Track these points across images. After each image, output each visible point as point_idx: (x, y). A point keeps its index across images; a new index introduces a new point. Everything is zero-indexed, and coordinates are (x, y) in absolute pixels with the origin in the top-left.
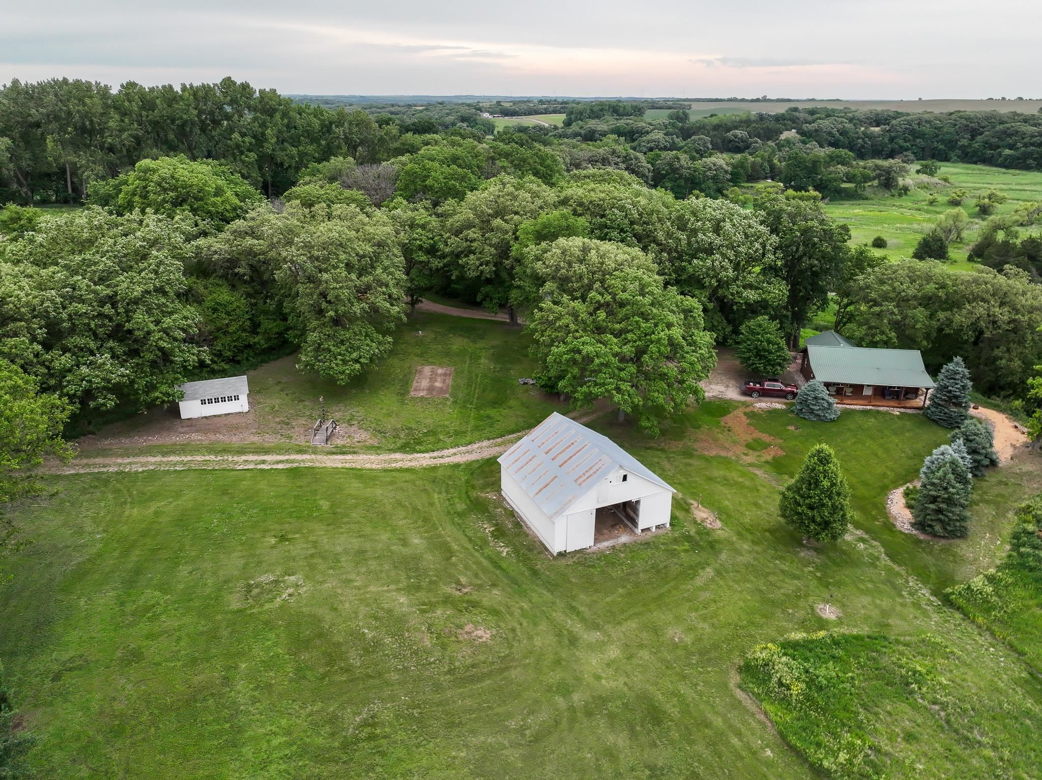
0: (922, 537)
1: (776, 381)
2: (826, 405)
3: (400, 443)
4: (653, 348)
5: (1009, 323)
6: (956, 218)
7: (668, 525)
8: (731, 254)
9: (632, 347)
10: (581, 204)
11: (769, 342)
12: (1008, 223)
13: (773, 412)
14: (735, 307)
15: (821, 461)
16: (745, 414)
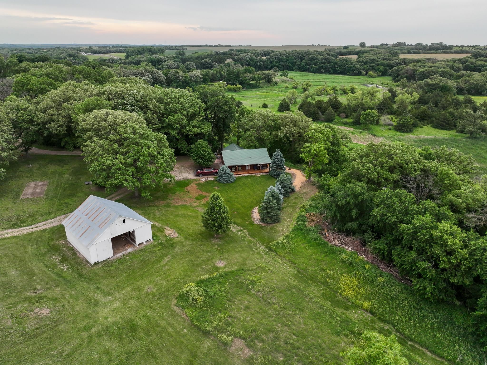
0: (263, 225)
1: (209, 168)
2: (229, 176)
3: (11, 224)
4: (141, 159)
5: (298, 133)
6: (293, 94)
7: (152, 240)
8: (185, 112)
9: (132, 159)
10: (111, 94)
11: (204, 151)
12: (311, 95)
13: (208, 182)
14: (190, 137)
15: (214, 199)
16: (196, 184)
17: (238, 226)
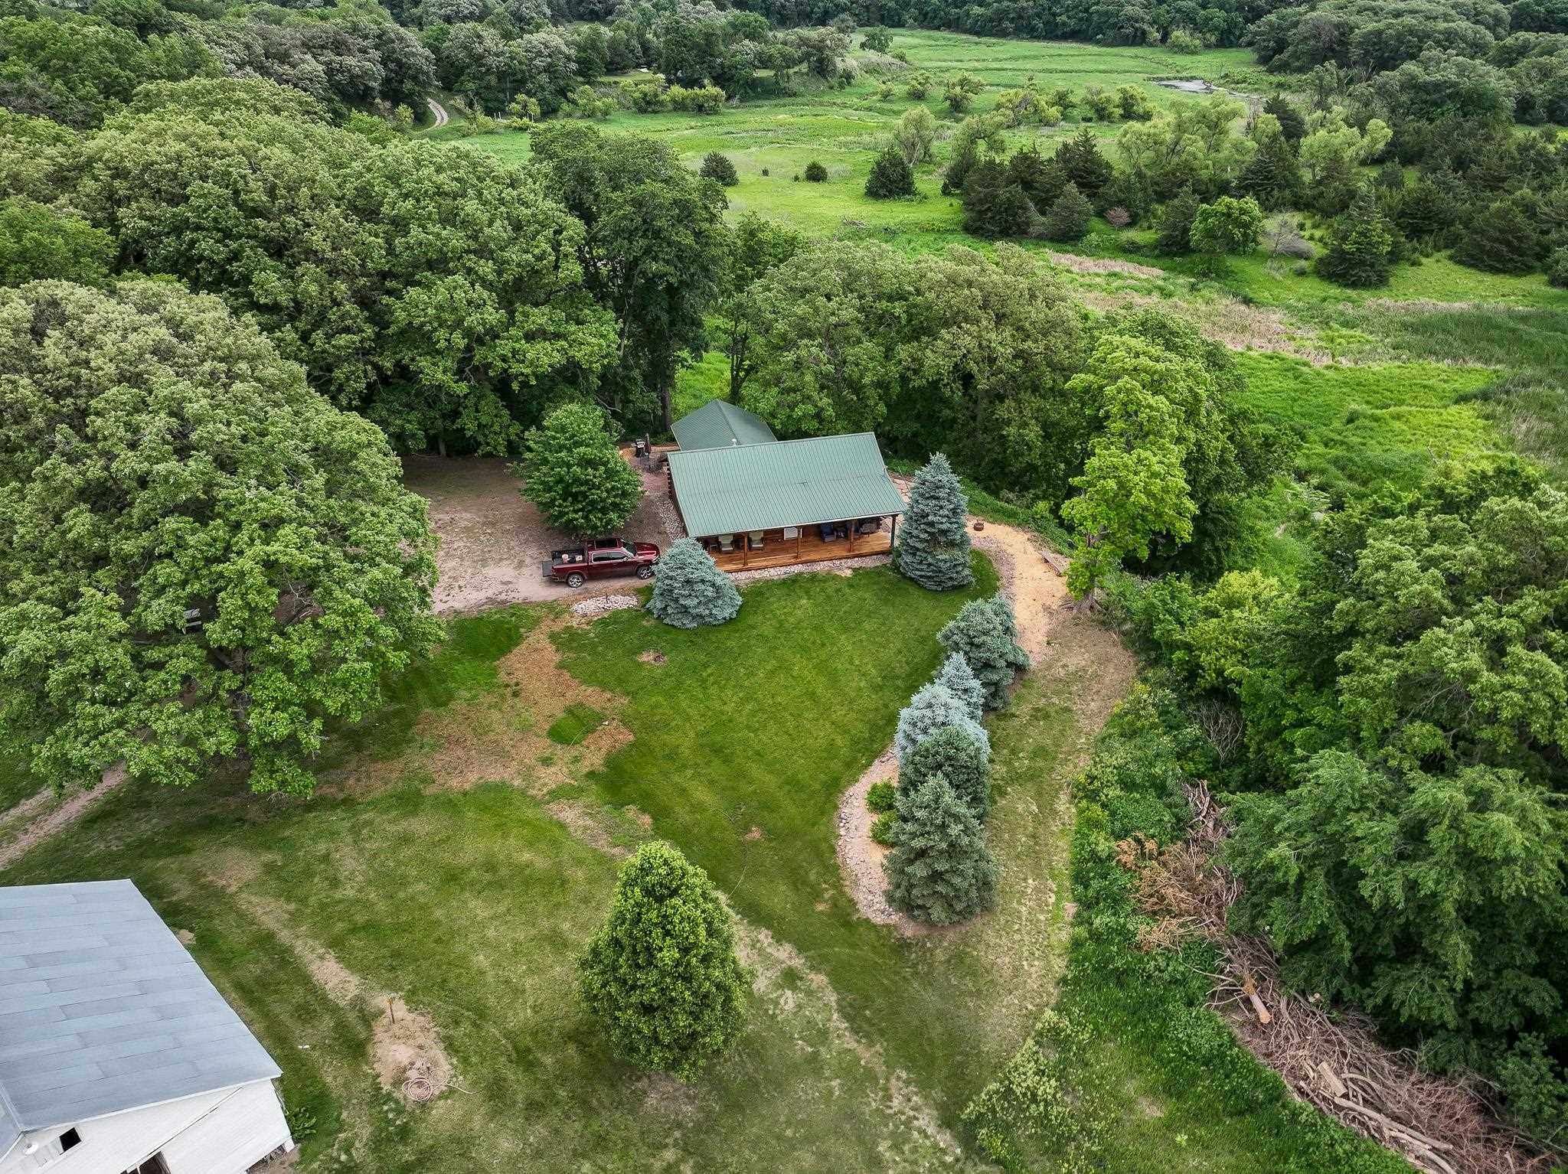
0: (910, 930)
1: (612, 543)
6: (919, 123)
7: (290, 1146)
8: (486, 268)
13: (610, 625)
15: (651, 894)
16: (553, 637)
17: (779, 938)
